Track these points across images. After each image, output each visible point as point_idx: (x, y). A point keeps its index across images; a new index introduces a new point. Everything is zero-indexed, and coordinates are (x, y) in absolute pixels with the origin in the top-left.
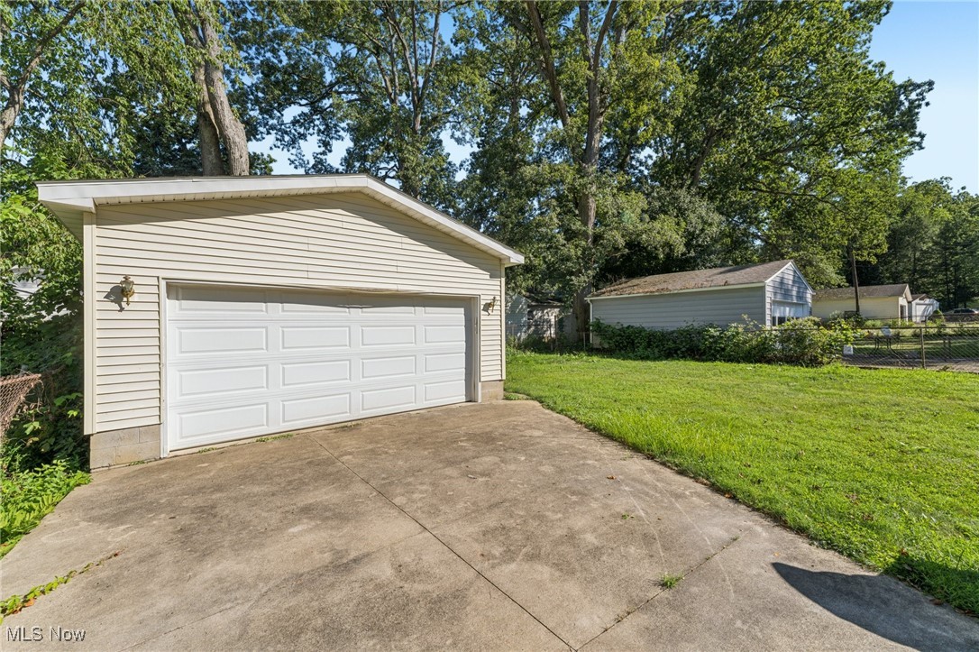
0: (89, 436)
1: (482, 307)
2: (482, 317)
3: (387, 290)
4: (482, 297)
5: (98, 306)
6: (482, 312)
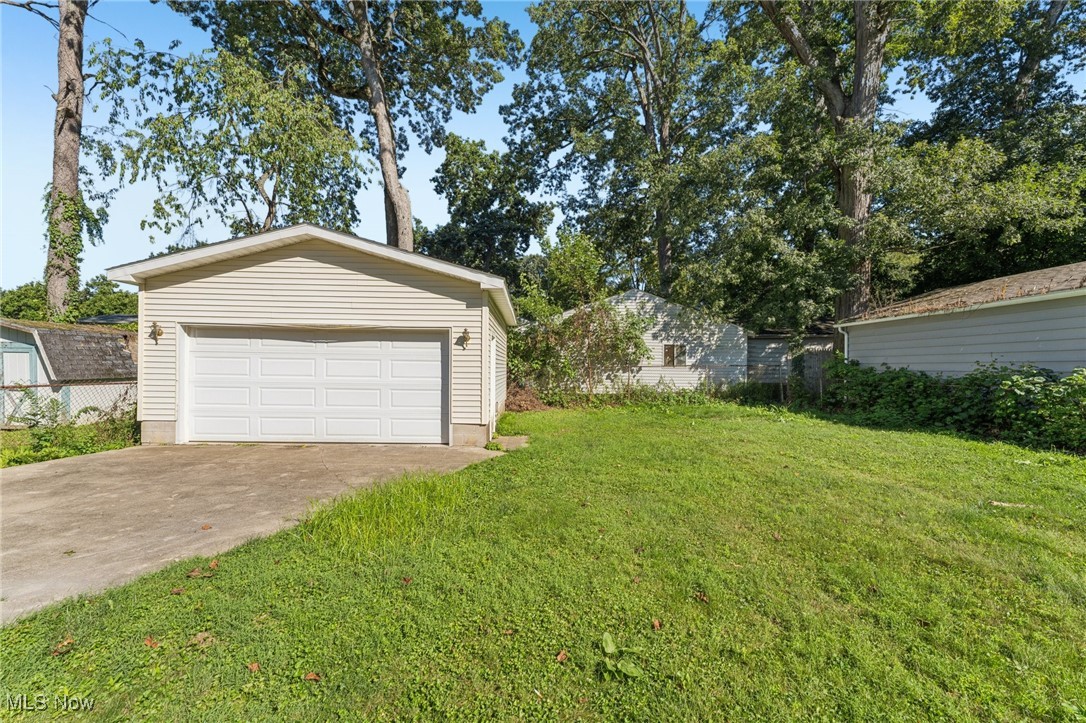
0: (140, 422)
1: (454, 341)
2: (454, 352)
3: (340, 326)
4: (454, 330)
5: (145, 341)
6: (454, 347)
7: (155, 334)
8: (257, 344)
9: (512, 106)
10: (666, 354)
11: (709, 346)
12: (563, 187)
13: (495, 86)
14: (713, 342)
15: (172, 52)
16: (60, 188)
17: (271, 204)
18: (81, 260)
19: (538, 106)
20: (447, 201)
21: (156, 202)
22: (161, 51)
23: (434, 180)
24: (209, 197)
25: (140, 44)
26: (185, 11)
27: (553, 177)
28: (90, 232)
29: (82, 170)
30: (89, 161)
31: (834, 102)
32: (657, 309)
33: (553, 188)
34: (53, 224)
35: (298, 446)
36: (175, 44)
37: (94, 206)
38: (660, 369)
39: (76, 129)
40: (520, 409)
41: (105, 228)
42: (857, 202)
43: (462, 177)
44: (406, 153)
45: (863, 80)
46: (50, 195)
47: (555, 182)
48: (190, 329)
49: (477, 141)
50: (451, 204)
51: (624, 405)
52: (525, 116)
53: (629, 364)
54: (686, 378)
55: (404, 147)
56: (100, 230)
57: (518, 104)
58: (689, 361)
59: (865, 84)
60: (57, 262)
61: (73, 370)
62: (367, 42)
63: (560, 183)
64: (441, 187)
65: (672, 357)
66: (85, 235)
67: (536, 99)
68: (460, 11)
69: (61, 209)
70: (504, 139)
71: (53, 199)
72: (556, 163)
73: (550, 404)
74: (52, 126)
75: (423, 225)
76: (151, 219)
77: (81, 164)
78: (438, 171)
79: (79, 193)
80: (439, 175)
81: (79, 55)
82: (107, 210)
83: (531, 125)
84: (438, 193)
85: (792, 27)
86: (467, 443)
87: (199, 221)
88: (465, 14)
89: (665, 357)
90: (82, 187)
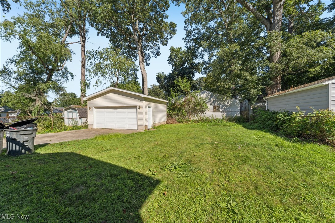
0: (88, 125)
2: (138, 111)
4: (138, 106)
5: (88, 110)
6: (138, 109)
7: (90, 109)
8: (105, 110)
9: (186, 37)
10: (214, 108)
11: (227, 105)
12: (203, 58)
13: (174, 36)
14: (229, 104)
15: (99, 49)
16: (82, 80)
17: (118, 78)
18: (86, 93)
19: (194, 35)
20: (172, 66)
21: (96, 81)
22: (96, 50)
23: (168, 60)
24: (108, 77)
25: (93, 50)
26: (104, 36)
27: (200, 55)
28: (88, 87)
29: (86, 75)
30: (87, 73)
31: (267, 26)
32: (211, 96)
33: (200, 58)
34: (81, 87)
35: (112, 129)
36: (99, 47)
37: (88, 82)
38: (212, 112)
39: (84, 68)
40: (170, 123)
41: (90, 86)
42: (274, 58)
43: (176, 58)
44: (150, 59)
45: (275, 18)
46: (81, 81)
47: (201, 56)
48: (95, 108)
49: (180, 47)
50: (173, 66)
51: (199, 122)
52: (190, 39)
53: (203, 111)
54: (219, 115)
55: (150, 58)
56: (89, 87)
57: (188, 36)
58: (221, 110)
59: (276, 19)
60: (82, 94)
61: (83, 115)
62: (136, 37)
63: (203, 57)
64: (170, 62)
65: (216, 109)
66: (87, 88)
67: (193, 33)
68: (164, 18)
69: (82, 84)
70: (185, 47)
71: (81, 82)
72: (200, 51)
73: (179, 122)
74: (81, 68)
75: (164, 74)
76: (95, 85)
77: (86, 74)
78: (168, 58)
79: (85, 80)
80: (169, 59)
81: (84, 52)
82: (90, 83)
83: (192, 41)
84: (169, 64)
85: (250, 6)
86: (141, 130)
87: (105, 83)
88: (165, 19)
89: (214, 109)
90: (86, 79)
